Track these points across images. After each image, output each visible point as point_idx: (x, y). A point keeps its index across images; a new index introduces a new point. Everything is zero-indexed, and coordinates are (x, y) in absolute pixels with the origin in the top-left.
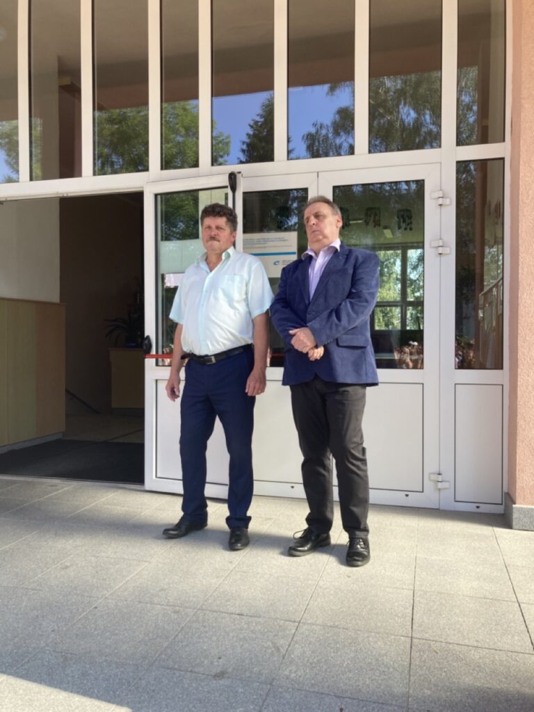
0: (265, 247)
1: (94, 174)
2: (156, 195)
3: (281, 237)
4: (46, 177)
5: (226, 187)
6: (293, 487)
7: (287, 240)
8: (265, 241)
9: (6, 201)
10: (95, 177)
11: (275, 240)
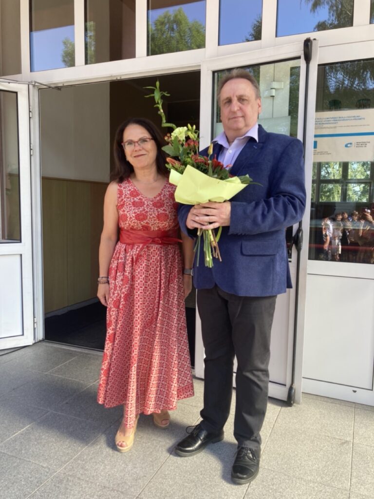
0: (335, 127)
1: (148, 55)
2: (214, 72)
3: (356, 115)
4: (99, 59)
5: (299, 58)
6: (355, 391)
7: (364, 119)
8: (335, 120)
9: (64, 87)
10: (148, 57)
11: (349, 118)
